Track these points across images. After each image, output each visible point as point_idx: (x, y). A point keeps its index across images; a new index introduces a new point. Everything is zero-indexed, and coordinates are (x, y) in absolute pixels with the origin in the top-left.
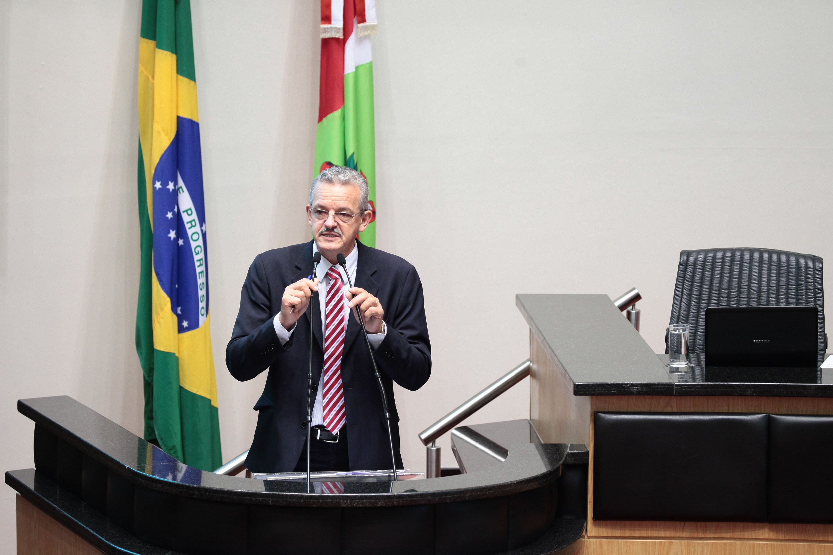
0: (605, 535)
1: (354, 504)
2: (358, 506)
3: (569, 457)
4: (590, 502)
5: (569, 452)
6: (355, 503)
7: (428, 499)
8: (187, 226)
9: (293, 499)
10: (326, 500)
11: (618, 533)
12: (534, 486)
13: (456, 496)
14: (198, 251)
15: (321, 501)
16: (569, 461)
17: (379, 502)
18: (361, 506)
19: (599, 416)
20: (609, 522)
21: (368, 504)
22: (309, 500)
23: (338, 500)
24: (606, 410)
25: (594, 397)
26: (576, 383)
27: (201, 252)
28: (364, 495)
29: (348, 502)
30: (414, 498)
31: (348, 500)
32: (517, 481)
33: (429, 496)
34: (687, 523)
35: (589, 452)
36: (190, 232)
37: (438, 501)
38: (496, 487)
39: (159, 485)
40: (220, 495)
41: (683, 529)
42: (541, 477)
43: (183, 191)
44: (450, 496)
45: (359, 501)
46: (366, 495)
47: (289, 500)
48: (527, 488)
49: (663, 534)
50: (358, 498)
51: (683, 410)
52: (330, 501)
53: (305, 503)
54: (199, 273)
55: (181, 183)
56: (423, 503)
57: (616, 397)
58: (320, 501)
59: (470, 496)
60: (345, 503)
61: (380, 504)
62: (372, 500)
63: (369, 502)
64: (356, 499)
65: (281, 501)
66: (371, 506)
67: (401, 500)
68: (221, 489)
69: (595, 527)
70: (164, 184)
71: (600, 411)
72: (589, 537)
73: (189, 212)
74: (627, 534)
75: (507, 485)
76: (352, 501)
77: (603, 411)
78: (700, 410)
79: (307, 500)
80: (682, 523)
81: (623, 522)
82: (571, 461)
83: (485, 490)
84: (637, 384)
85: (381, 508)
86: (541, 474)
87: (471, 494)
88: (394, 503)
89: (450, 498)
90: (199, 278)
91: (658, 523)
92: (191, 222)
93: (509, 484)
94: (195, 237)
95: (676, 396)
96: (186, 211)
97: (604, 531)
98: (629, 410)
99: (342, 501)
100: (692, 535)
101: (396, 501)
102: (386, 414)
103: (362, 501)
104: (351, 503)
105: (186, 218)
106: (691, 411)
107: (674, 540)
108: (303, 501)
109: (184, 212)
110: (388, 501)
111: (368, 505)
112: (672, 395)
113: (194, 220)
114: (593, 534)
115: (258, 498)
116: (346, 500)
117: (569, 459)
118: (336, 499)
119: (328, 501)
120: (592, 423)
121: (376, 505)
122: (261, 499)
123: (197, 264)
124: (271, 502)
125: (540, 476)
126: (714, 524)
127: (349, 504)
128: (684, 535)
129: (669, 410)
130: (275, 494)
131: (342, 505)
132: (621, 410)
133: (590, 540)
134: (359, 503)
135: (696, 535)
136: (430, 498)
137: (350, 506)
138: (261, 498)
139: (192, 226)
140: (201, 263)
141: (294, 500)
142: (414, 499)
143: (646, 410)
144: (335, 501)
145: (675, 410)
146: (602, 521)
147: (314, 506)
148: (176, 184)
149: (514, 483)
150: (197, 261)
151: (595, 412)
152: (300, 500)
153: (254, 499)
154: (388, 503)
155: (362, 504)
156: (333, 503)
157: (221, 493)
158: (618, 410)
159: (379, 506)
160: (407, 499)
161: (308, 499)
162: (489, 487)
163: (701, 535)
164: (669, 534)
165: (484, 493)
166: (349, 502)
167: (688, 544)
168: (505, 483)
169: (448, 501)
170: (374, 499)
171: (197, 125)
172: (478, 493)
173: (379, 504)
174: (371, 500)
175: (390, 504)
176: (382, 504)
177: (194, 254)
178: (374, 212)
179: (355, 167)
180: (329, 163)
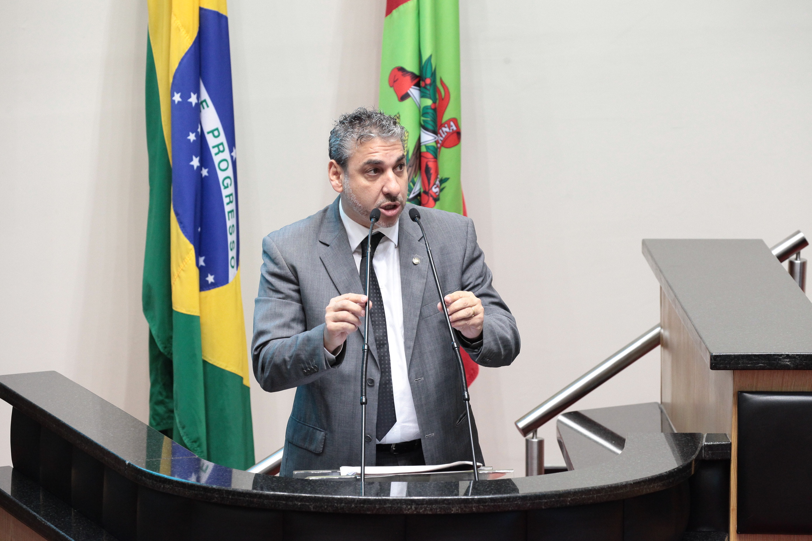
1: (421, 511)
2: (426, 513)
3: (705, 451)
4: (733, 509)
5: (704, 444)
6: (421, 509)
7: (517, 504)
9: (341, 503)
10: (384, 505)
12: (657, 487)
13: (553, 499)
14: (227, 184)
15: (377, 506)
16: (705, 456)
17: (453, 507)
18: (429, 513)
19: (745, 397)
21: (438, 510)
22: (362, 505)
23: (399, 505)
24: (754, 390)
25: (737, 372)
26: (714, 354)
27: (230, 184)
28: (434, 499)
29: (413, 507)
30: (499, 502)
31: (412, 505)
32: (635, 481)
33: (518, 500)
35: (731, 444)
36: (216, 159)
37: (530, 507)
38: (607, 489)
39: (168, 486)
40: (247, 499)
42: (666, 476)
43: (207, 106)
44: (546, 501)
45: (427, 507)
46: (436, 499)
47: (336, 504)
48: (648, 490)
50: (425, 503)
52: (389, 507)
53: (357, 509)
54: (228, 213)
56: (510, 509)
57: (766, 372)
58: (375, 507)
59: (572, 500)
60: (409, 509)
61: (454, 511)
62: (444, 505)
63: (440, 508)
64: (423, 504)
65: (326, 507)
66: (443, 513)
67: (482, 506)
68: (248, 490)
71: (745, 390)
73: (215, 133)
75: (621, 486)
76: (418, 506)
77: (749, 390)
79: (359, 505)
82: (708, 456)
83: (591, 493)
84: (794, 355)
86: (666, 472)
87: (574, 498)
88: (473, 510)
89: (546, 502)
90: (229, 219)
92: (217, 146)
93: (623, 485)
94: (223, 165)
96: (211, 132)
98: (784, 390)
99: (405, 506)
101: (474, 507)
102: (464, 393)
103: (430, 506)
104: (416, 508)
105: (211, 141)
108: (354, 506)
109: (208, 133)
110: (465, 507)
113: (222, 144)
115: (296, 503)
116: (410, 505)
117: (705, 453)
118: (398, 503)
119: (387, 506)
120: (735, 408)
121: (449, 511)
122: (299, 504)
124: (312, 507)
125: (664, 475)
127: (414, 511)
130: (318, 497)
131: (405, 512)
134: (428, 508)
136: (519, 503)
137: (415, 512)
138: (300, 502)
139: (219, 151)
140: (231, 199)
141: (343, 504)
142: (499, 504)
144: (395, 506)
146: (749, 535)
147: (369, 513)
149: (631, 484)
150: (226, 196)
151: (739, 392)
152: (350, 505)
153: (290, 503)
154: (464, 509)
155: (431, 510)
156: (393, 509)
157: (247, 495)
158: (769, 389)
159: (452, 512)
160: (490, 504)
161: (360, 503)
162: (597, 489)
165: (591, 496)
166: (415, 507)
168: (618, 483)
169: (543, 507)
170: (446, 504)
171: (226, 18)
172: (583, 497)
173: (452, 510)
174: (442, 506)
175: (467, 510)
176: (457, 510)
177: (222, 187)
178: (458, 134)
179: (434, 74)
180: (401, 69)
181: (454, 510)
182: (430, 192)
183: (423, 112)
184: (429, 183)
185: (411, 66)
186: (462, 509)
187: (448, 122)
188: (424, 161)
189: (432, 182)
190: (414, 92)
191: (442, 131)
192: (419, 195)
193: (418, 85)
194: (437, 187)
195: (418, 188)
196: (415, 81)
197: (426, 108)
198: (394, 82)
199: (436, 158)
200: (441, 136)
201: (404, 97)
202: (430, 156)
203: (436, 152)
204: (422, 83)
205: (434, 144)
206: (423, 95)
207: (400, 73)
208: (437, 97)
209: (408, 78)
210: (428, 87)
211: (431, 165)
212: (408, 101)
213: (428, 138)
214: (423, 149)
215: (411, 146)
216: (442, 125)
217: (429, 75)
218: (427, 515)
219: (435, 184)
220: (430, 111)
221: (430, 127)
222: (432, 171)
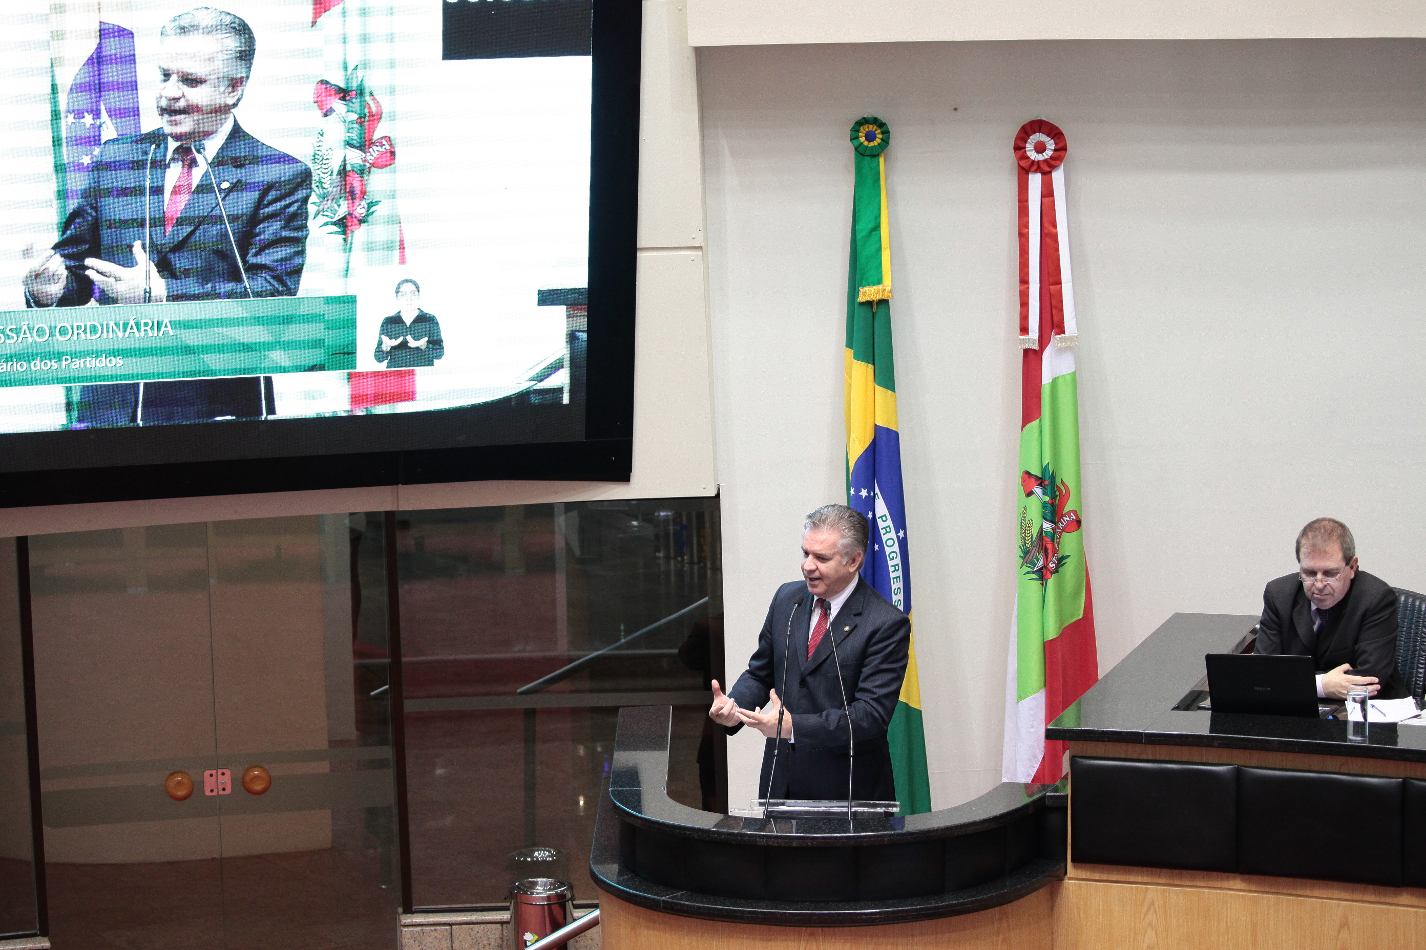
0: (1084, 877)
4: (1069, 844)
5: (1048, 795)
8: (882, 532)
9: (715, 834)
11: (1097, 876)
14: (893, 557)
19: (1078, 761)
20: (1088, 865)
24: (1084, 755)
25: (1072, 742)
26: (1048, 728)
27: (896, 558)
30: (829, 840)
34: (1164, 871)
35: (1067, 795)
36: (884, 538)
41: (1160, 876)
43: (879, 498)
49: (1140, 879)
51: (1158, 758)
54: (894, 578)
55: (877, 490)
69: (1074, 869)
70: (858, 491)
71: (1078, 756)
72: (1070, 879)
73: (884, 518)
74: (1105, 877)
77: (1081, 755)
78: (1175, 758)
80: (1158, 870)
81: (1101, 866)
82: (1050, 804)
85: (796, 848)
89: (867, 841)
90: (894, 584)
91: (1136, 868)
92: (885, 528)
94: (890, 543)
95: (1145, 744)
96: (881, 517)
97: (1083, 874)
98: (1106, 756)
100: (1168, 881)
104: (766, 841)
105: (881, 524)
106: (1166, 759)
107: (1149, 885)
109: (879, 518)
111: (783, 844)
112: (1142, 743)
113: (889, 526)
114: (1072, 876)
120: (1070, 767)
123: (891, 569)
126: (1189, 871)
128: (1160, 881)
129: (1144, 757)
131: (759, 844)
132: (1099, 755)
133: (1070, 881)
135: (1171, 882)
139: (887, 532)
140: (897, 569)
141: (716, 835)
143: (1122, 756)
145: (1150, 758)
146: (1081, 864)
147: (733, 843)
148: (871, 489)
150: (892, 566)
151: (1074, 757)
153: (682, 832)
155: (777, 843)
158: (1092, 756)
163: (1177, 882)
164: (1145, 879)
167: (1164, 891)
171: (897, 434)
175: (804, 845)
177: (888, 559)
178: (1078, 522)
179: (1053, 477)
180: (1027, 473)
181: (794, 844)
182: (1048, 566)
183: (1044, 505)
184: (1047, 561)
185: (1036, 471)
186: (800, 843)
187: (1068, 513)
188: (1044, 543)
189: (1049, 560)
190: (1038, 490)
191: (1063, 519)
192: (1042, 568)
193: (1040, 485)
194: (1054, 562)
195: (1040, 563)
196: (1038, 483)
197: (1045, 502)
198: (1024, 482)
199: (1053, 541)
200: (1062, 524)
201: (1029, 494)
202: (1048, 539)
203: (1055, 536)
204: (1043, 485)
205: (1051, 530)
206: (1044, 493)
207: (1027, 476)
208: (1057, 493)
209: (1033, 480)
210: (1046, 487)
211: (1049, 546)
212: (1033, 497)
213: (1047, 526)
214: (1044, 534)
215: (1035, 531)
216: (1063, 516)
217: (1047, 478)
218: (775, 846)
219: (1051, 561)
220: (1049, 505)
221: (1048, 518)
222: (1050, 551)
